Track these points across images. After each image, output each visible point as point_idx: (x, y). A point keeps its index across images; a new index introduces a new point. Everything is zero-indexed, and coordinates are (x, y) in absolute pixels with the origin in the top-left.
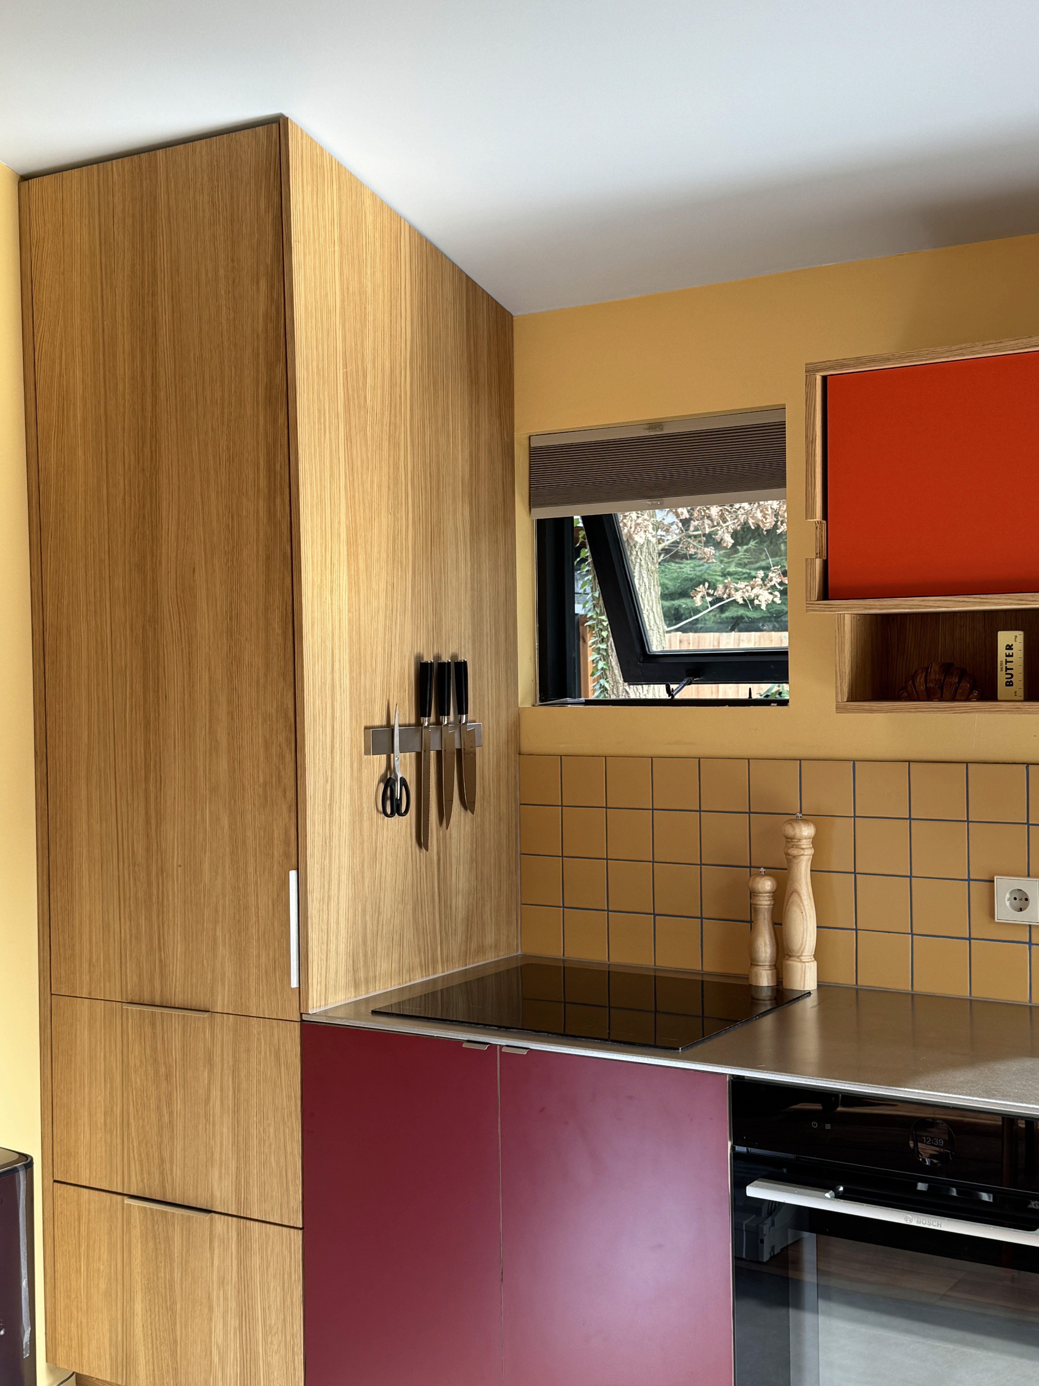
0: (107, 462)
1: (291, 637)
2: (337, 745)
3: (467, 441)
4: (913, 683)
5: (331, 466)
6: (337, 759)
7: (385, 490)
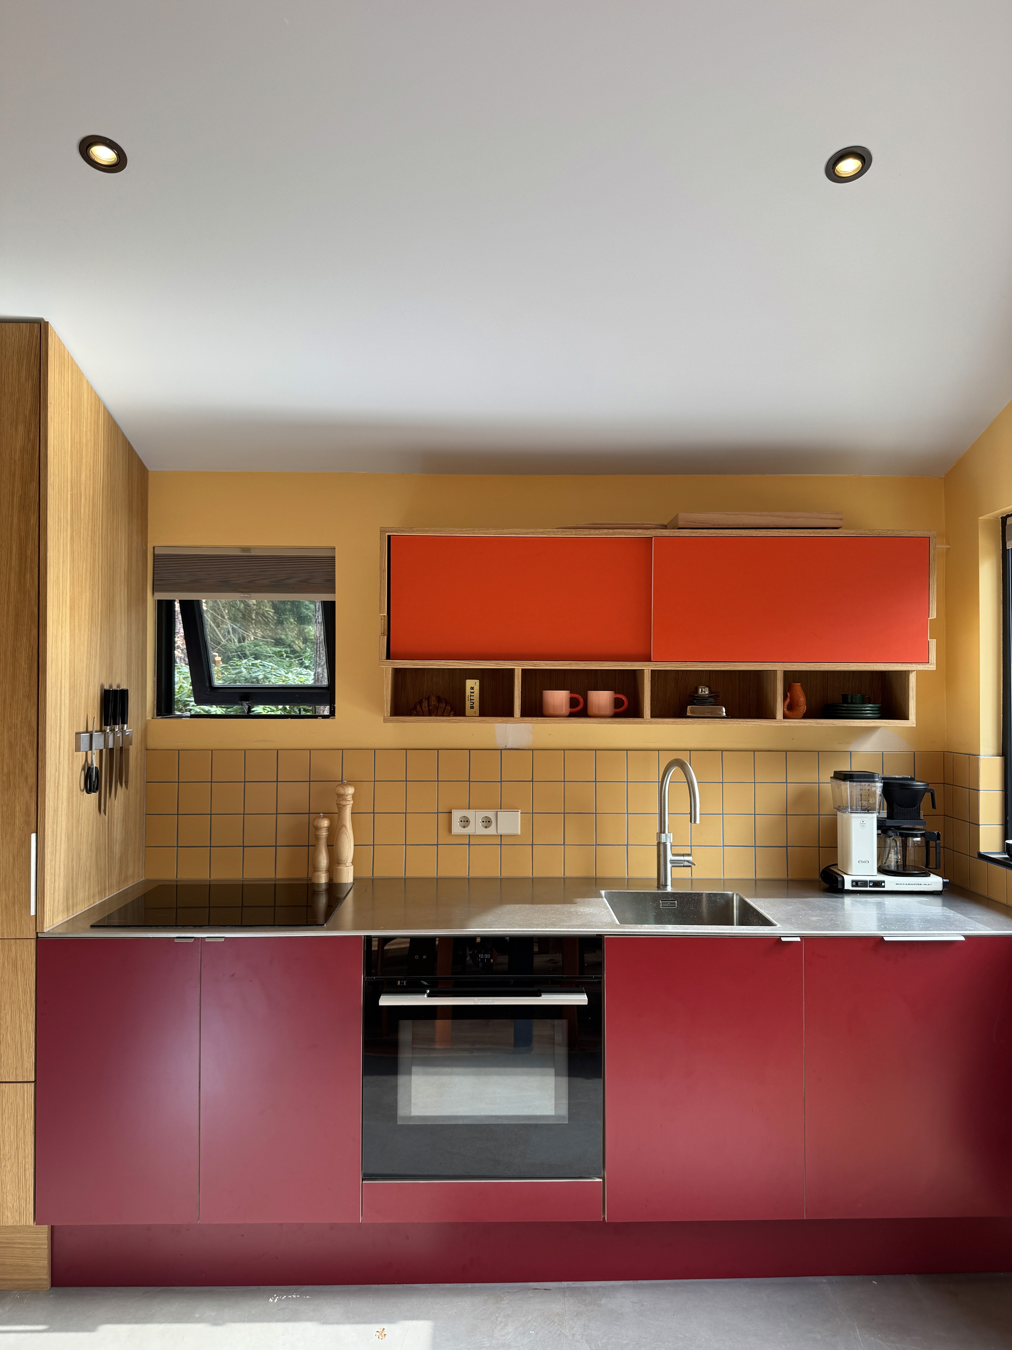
1: (36, 671)
2: (62, 746)
4: (421, 707)
5: (63, 555)
6: (62, 755)
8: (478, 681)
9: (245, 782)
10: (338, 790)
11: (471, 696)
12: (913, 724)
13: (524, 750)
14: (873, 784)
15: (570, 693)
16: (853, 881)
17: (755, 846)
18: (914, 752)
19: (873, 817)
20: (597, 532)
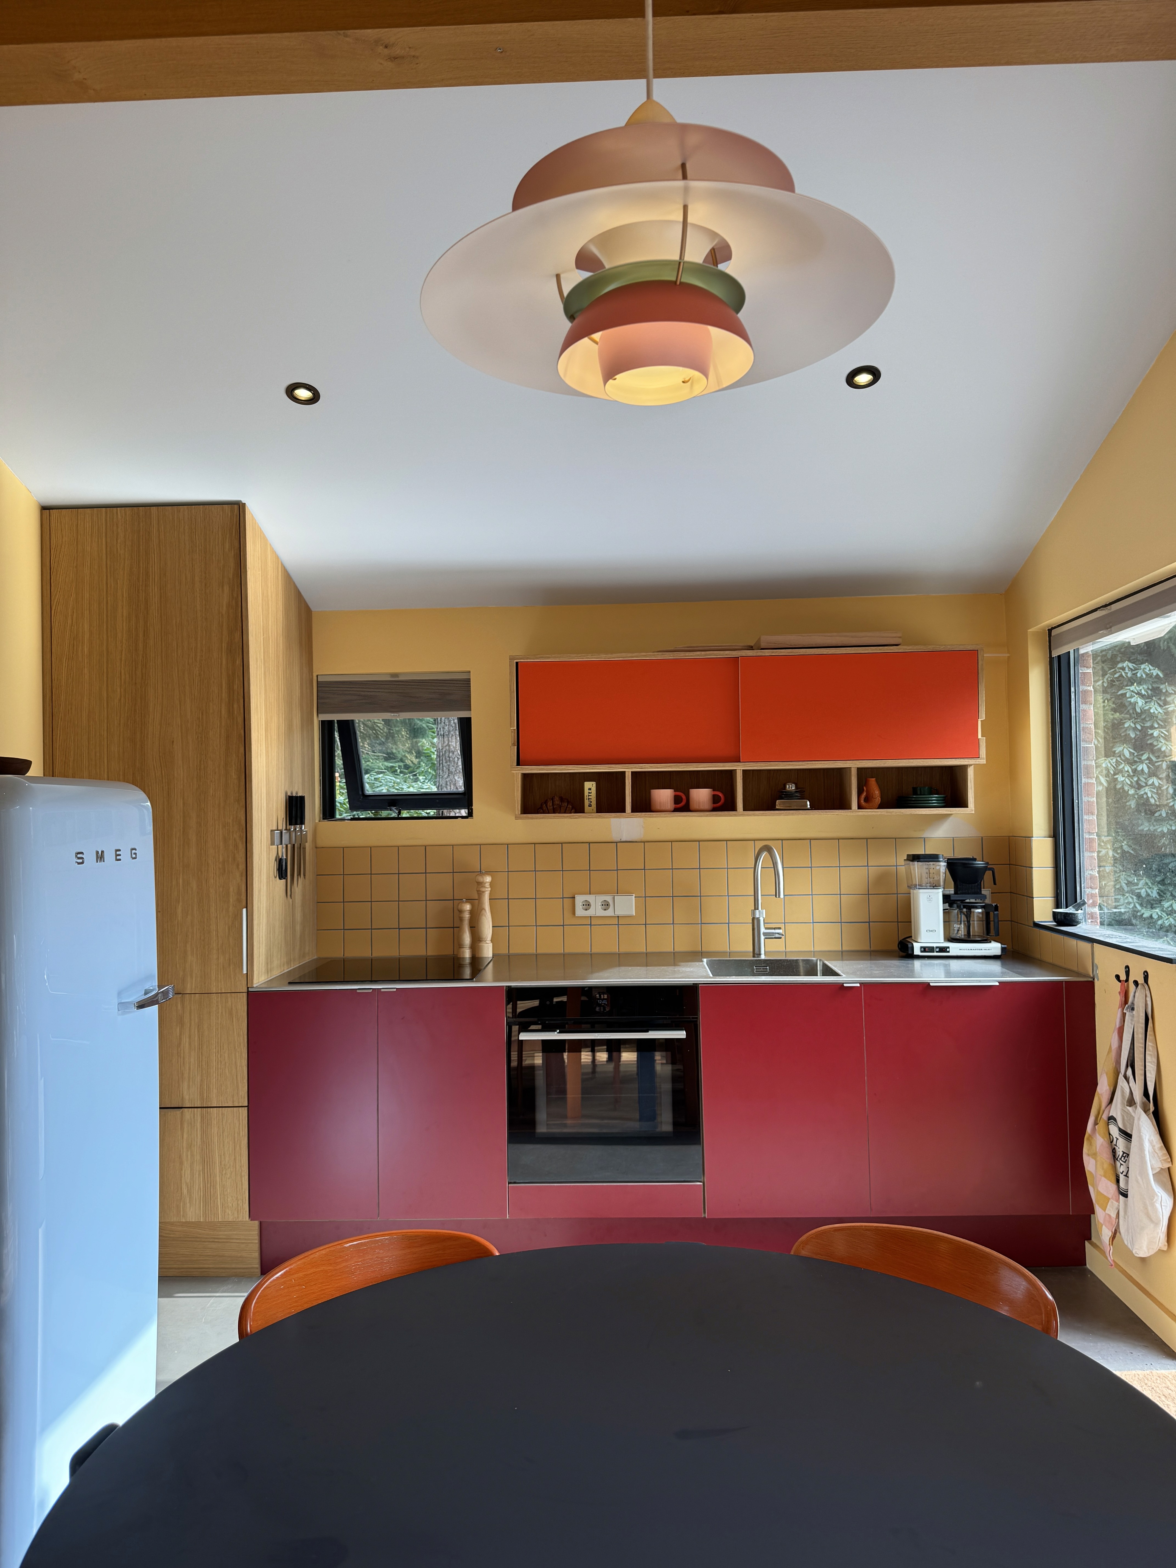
1: (244, 780)
2: (262, 840)
3: (299, 678)
4: (546, 805)
6: (262, 847)
7: (275, 703)
8: (595, 783)
9: (399, 874)
10: (478, 879)
11: (589, 796)
12: (972, 811)
13: (636, 842)
14: (937, 863)
15: (675, 791)
16: (921, 947)
17: (841, 922)
18: (982, 837)
19: (938, 892)
20: (692, 654)
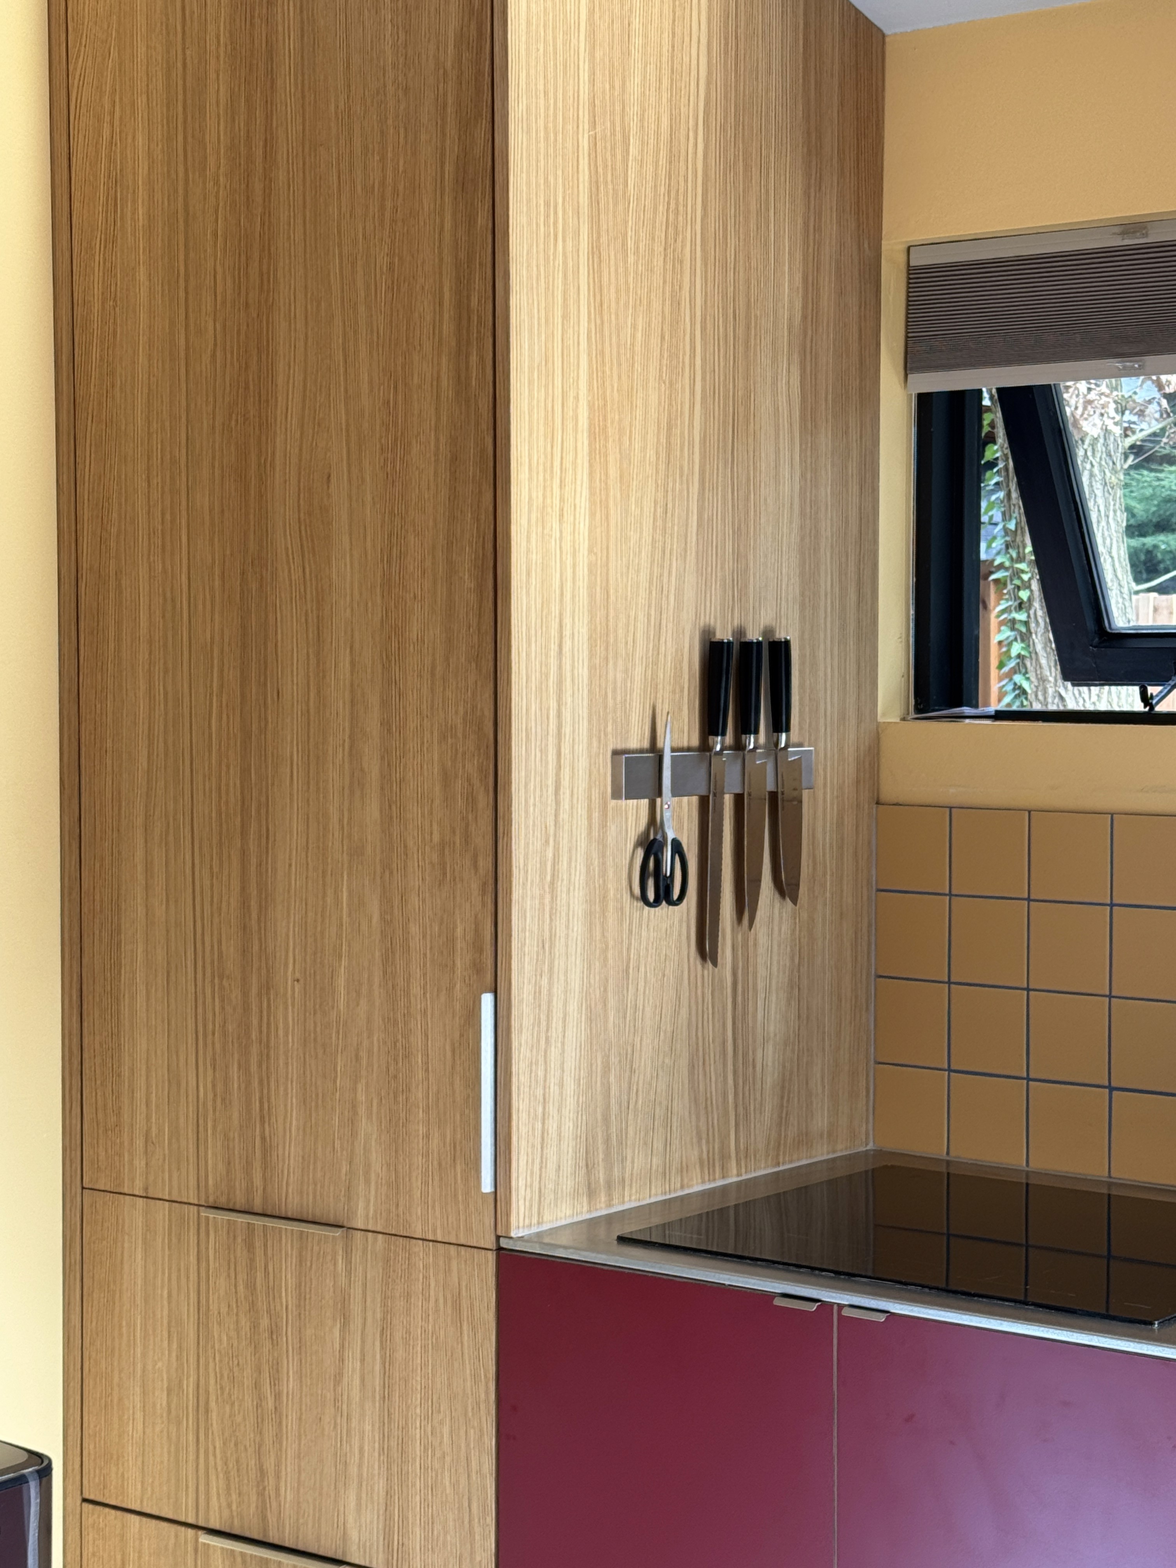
0: (187, 293)
1: (491, 594)
2: (565, 782)
3: (799, 256)
5: (565, 300)
6: (565, 805)
7: (655, 341)
9: (1111, 905)
